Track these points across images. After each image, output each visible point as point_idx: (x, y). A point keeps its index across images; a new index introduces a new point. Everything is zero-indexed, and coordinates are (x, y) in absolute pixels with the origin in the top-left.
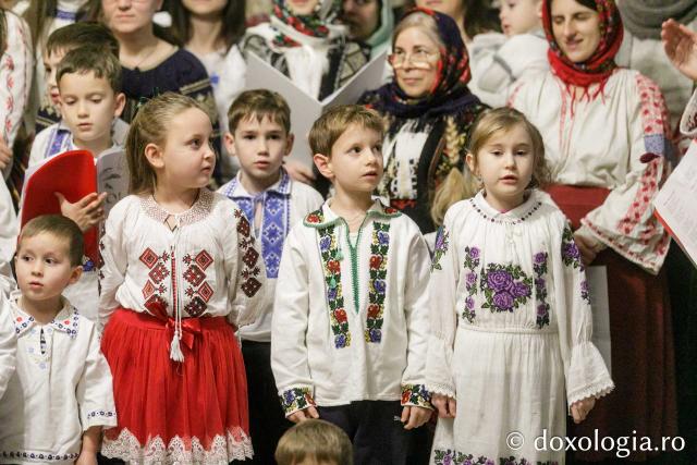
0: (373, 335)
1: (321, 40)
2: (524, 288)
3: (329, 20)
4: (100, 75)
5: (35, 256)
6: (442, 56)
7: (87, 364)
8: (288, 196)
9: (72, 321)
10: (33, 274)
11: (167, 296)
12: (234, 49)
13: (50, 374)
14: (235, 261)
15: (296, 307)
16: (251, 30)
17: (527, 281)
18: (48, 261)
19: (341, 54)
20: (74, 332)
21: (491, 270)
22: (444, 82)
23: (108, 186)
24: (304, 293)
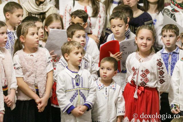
4: (121, 19)
5: (104, 68)
7: (118, 98)
8: (178, 53)
9: (114, 86)
10: (104, 73)
13: (108, 100)
14: (156, 73)
16: (165, 8)
20: (115, 89)
23: (123, 50)
24: (179, 79)
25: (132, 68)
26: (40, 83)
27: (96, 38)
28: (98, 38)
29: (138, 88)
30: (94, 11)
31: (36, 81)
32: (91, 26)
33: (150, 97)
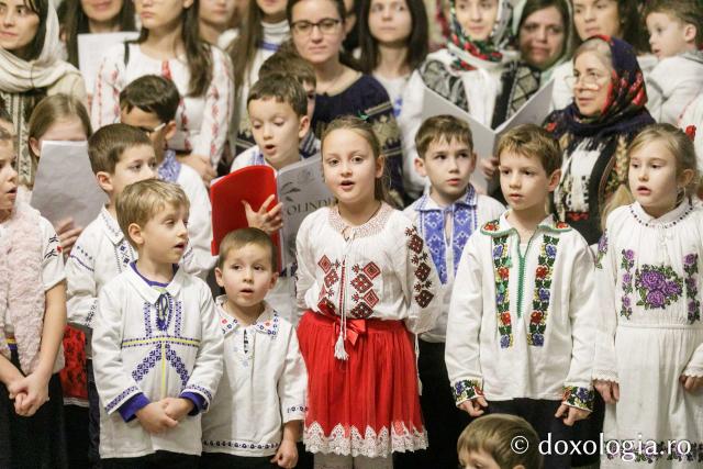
0: (535, 340)
1: (495, 64)
2: (675, 286)
3: (502, 45)
4: (281, 101)
5: (244, 266)
6: (613, 79)
7: (287, 362)
8: (475, 207)
9: (272, 322)
10: (246, 280)
11: (335, 300)
12: (416, 73)
13: (252, 371)
14: (404, 274)
15: (471, 307)
16: (431, 56)
17: (678, 280)
18: (257, 269)
19: (514, 76)
20: (274, 333)
21: (645, 271)
22: (615, 103)
23: (289, 199)
24: (478, 295)
25: (317, 260)
26: (23, 324)
27: (204, 166)
28: (212, 164)
29: (348, 327)
30: (193, 76)
31: (8, 317)
32: (186, 126)
33: (388, 349)
